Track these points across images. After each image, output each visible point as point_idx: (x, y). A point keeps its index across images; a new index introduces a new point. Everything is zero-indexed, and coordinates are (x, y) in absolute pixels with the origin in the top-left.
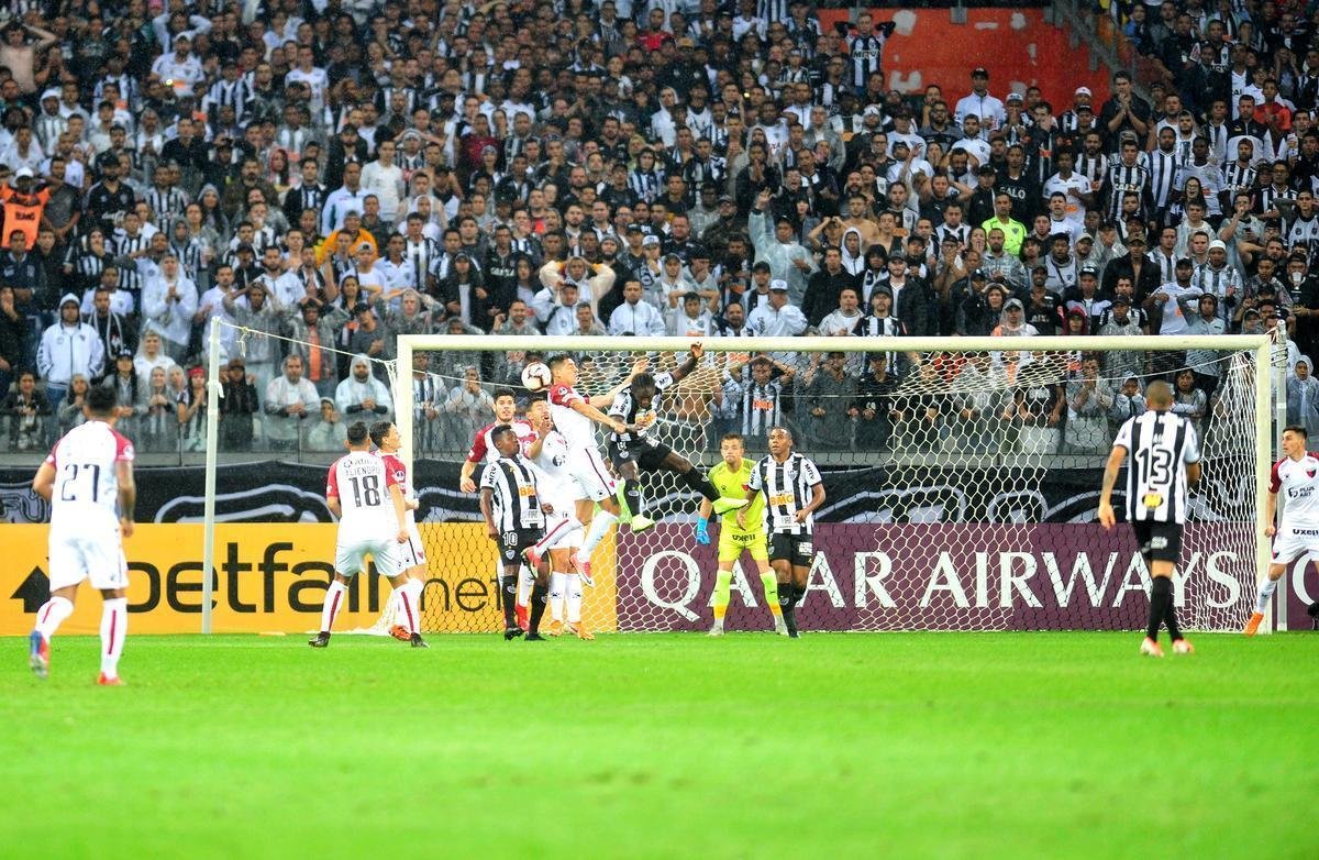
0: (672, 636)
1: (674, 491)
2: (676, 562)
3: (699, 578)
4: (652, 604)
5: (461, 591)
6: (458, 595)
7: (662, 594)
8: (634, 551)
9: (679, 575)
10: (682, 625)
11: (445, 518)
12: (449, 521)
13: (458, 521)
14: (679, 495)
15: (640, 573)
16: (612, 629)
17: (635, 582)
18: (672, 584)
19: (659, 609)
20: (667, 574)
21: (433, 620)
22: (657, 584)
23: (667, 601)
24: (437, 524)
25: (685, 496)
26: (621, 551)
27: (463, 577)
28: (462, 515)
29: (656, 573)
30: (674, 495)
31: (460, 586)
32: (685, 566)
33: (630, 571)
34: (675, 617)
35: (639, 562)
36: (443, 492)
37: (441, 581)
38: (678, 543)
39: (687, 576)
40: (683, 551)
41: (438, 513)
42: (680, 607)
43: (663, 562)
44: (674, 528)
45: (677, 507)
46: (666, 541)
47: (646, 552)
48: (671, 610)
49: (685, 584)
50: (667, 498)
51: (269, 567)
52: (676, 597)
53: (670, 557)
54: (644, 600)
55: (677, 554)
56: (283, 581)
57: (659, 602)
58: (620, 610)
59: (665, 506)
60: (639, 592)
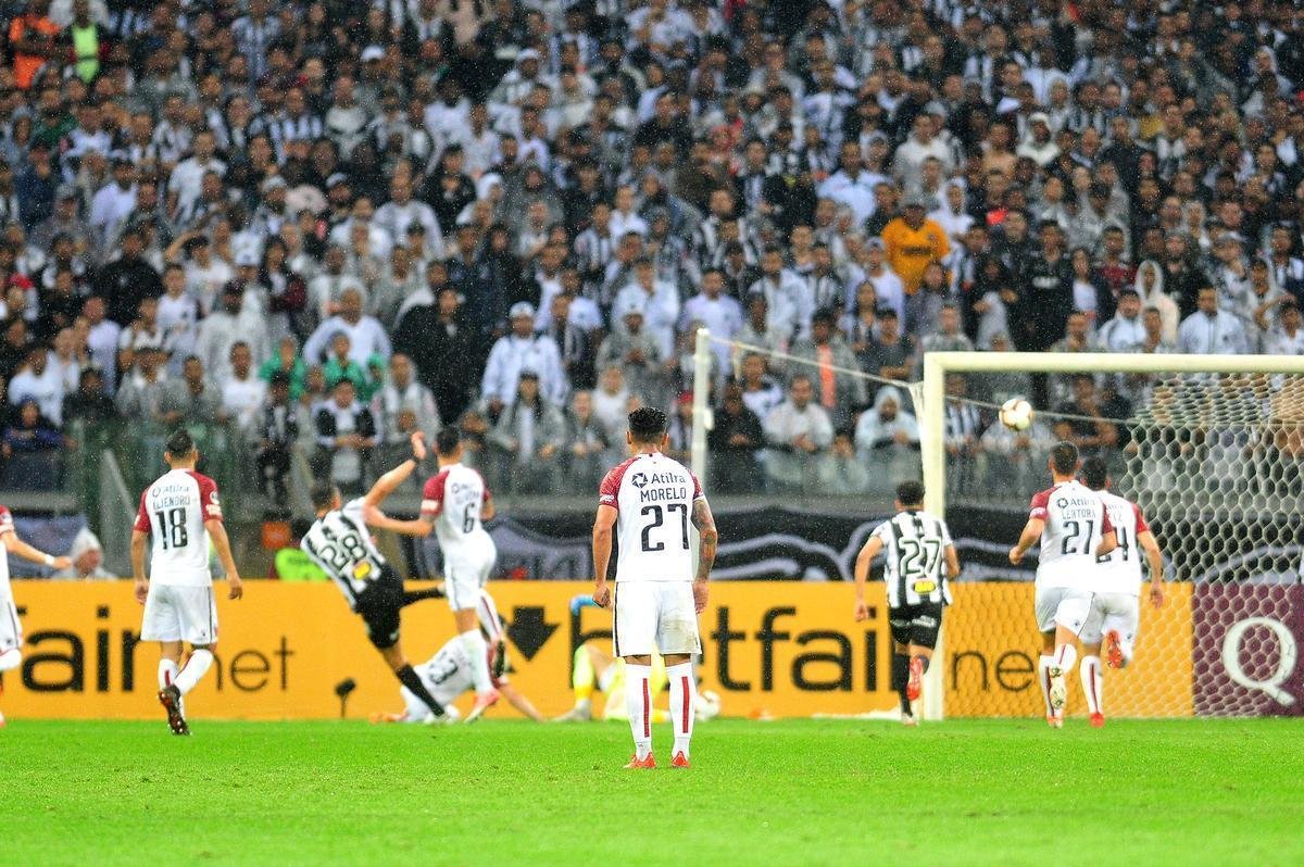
0: (1262, 723)
1: (1263, 545)
2: (1265, 632)
3: (1293, 652)
4: (1236, 684)
5: (1003, 666)
6: (999, 671)
7: (1249, 671)
8: (1215, 618)
9: (1270, 647)
10: (1274, 709)
11: (982, 576)
12: (989, 580)
13: (997, 580)
14: (1270, 550)
15: (1221, 645)
16: (1186, 713)
17: (1216, 656)
18: (1261, 659)
19: (1244, 691)
20: (1255, 646)
21: (968, 702)
22: (1243, 659)
23: (1256, 680)
24: (972, 584)
25: (1278, 551)
26: (1199, 617)
27: (1004, 649)
28: (1003, 573)
29: (1242, 645)
30: (1263, 550)
31: (1001, 661)
32: (1276, 637)
33: (1209, 643)
34: (1265, 699)
35: (1220, 632)
36: (981, 545)
37: (978, 655)
38: (1269, 608)
39: (1279, 648)
40: (1276, 618)
41: (975, 569)
42: (1270, 687)
43: (1249, 632)
44: (1263, 591)
45: (1268, 564)
46: (1254, 606)
47: (1229, 619)
48: (1258, 692)
49: (1276, 659)
50: (1254, 553)
51: (768, 636)
52: (1265, 674)
53: (1259, 626)
54: (1226, 679)
55: (1266, 621)
56: (785, 653)
57: (1245, 681)
58: (1197, 690)
59: (1253, 564)
60: (1220, 669)
